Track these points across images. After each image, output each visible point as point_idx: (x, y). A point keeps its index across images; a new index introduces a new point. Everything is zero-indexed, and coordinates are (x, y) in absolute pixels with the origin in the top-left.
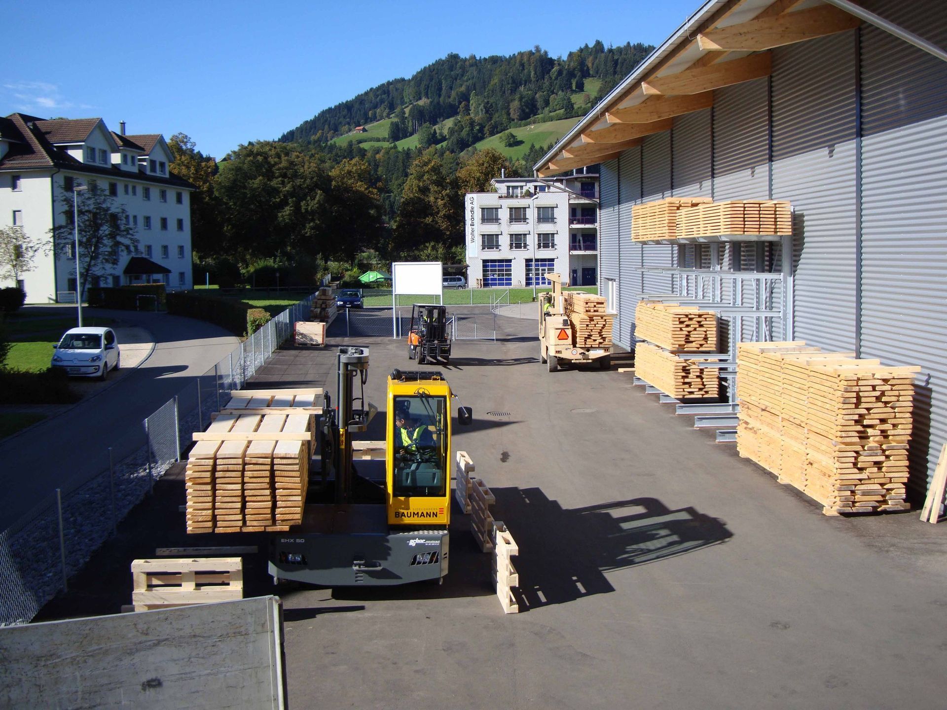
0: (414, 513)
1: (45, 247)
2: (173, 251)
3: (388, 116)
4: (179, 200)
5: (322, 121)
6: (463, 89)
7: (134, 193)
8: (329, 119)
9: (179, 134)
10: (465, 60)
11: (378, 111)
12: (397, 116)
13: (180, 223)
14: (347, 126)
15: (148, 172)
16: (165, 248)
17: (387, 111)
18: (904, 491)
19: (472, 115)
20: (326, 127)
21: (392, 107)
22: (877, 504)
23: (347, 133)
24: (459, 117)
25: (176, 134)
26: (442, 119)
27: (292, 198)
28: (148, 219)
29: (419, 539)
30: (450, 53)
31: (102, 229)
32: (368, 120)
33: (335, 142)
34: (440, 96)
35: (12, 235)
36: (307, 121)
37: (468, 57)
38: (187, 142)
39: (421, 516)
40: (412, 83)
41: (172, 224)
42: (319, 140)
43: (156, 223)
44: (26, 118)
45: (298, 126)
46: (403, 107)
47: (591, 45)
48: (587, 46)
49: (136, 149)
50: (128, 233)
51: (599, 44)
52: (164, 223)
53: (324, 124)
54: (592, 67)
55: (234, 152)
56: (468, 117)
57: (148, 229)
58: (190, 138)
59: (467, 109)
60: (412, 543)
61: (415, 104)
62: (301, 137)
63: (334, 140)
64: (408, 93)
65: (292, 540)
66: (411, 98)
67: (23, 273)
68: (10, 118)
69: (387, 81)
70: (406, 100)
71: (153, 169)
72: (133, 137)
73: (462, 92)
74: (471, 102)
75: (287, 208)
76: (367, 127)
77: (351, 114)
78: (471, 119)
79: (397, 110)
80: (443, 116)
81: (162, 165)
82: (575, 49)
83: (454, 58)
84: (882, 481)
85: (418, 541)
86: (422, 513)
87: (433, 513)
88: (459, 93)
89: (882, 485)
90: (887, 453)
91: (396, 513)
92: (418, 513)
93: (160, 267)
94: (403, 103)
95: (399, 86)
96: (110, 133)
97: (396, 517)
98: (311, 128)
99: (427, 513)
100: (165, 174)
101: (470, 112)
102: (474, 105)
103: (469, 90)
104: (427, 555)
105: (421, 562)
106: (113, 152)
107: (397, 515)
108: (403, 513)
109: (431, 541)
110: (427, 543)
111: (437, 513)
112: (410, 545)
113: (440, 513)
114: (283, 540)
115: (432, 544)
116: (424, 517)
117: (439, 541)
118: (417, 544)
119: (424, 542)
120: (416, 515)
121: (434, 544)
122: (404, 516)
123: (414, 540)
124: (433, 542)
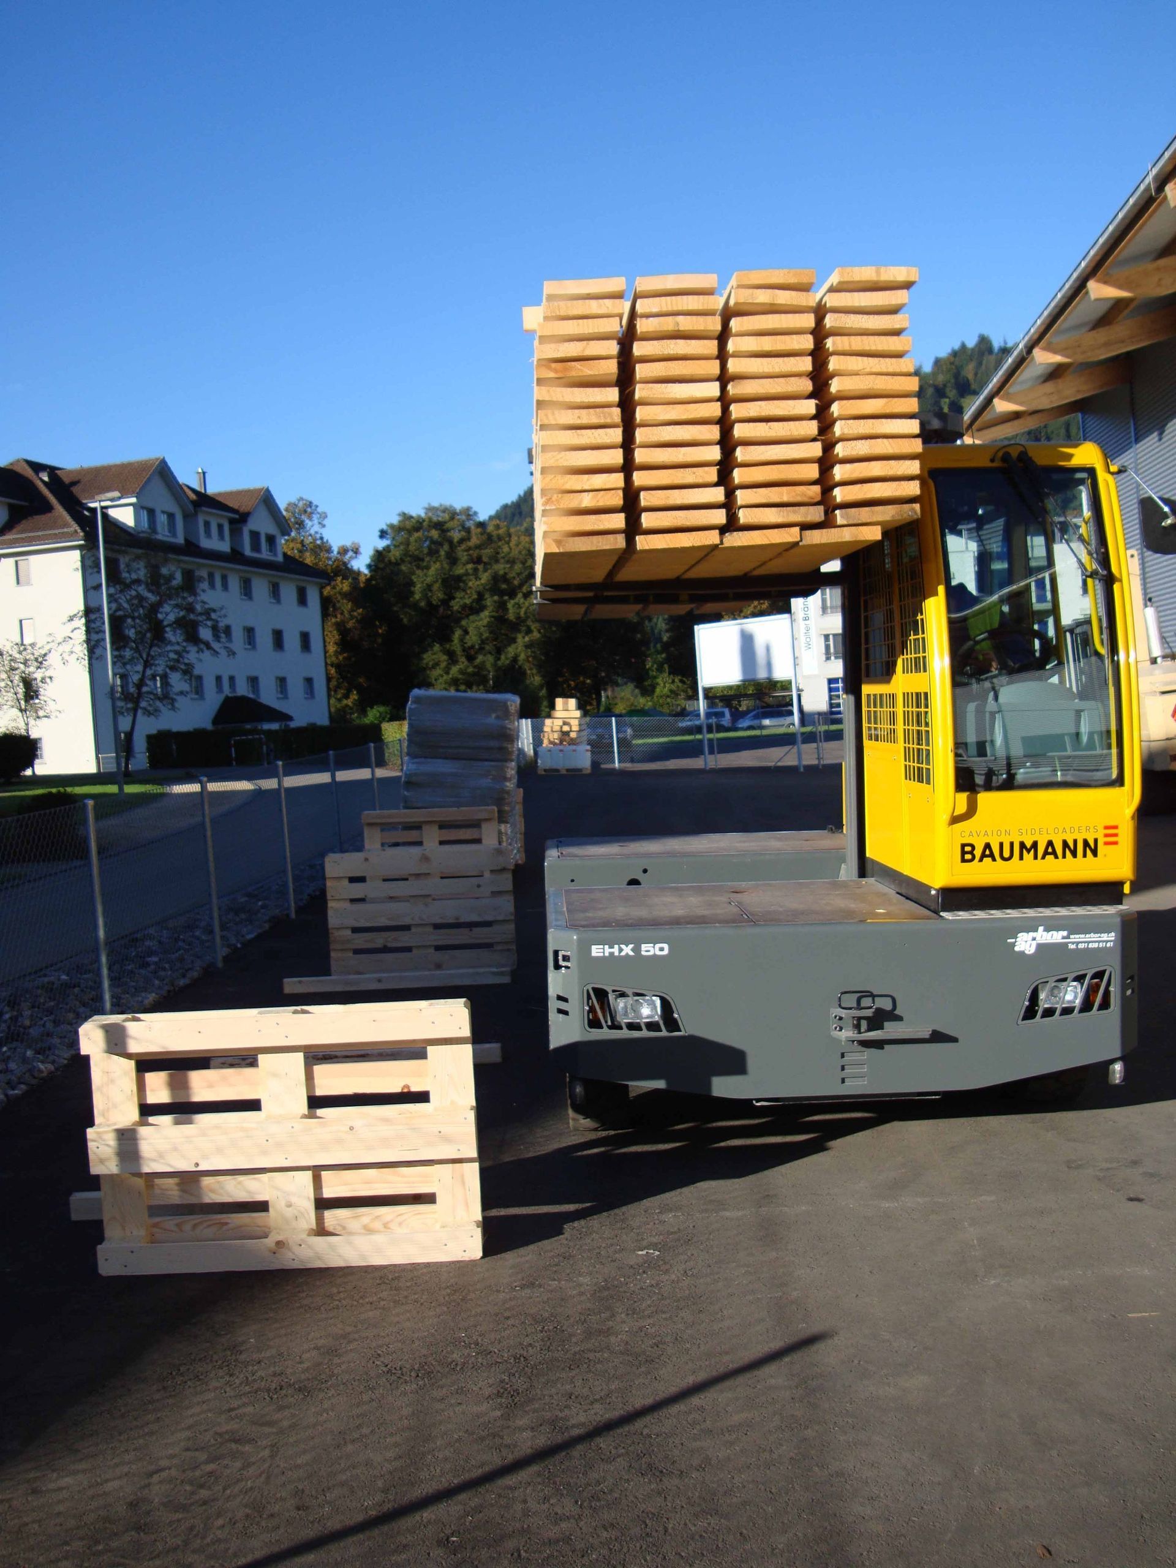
0: (1022, 845)
1: (61, 649)
2: (296, 687)
4: (302, 600)
7: (225, 586)
9: (299, 500)
13: (305, 638)
15: (248, 551)
16: (282, 681)
25: (293, 500)
27: (492, 596)
28: (250, 632)
29: (1047, 930)
31: (161, 610)
35: (17, 656)
39: (1046, 853)
41: (292, 641)
43: (264, 639)
44: (37, 467)
47: (971, 343)
48: (963, 346)
49: (225, 511)
50: (209, 619)
51: (984, 343)
52: (278, 638)
54: (975, 380)
55: (392, 526)
57: (250, 649)
58: (317, 506)
60: (1025, 943)
65: (628, 950)
67: (38, 722)
68: (11, 467)
71: (256, 547)
72: (220, 494)
75: (486, 613)
81: (271, 540)
82: (944, 352)
85: (1044, 936)
86: (1050, 843)
87: (1086, 843)
91: (963, 846)
92: (1035, 845)
93: (274, 710)
96: (180, 486)
97: (963, 860)
99: (1065, 844)
100: (275, 555)
104: (1075, 983)
105: (1056, 1008)
106: (186, 517)
107: (968, 853)
108: (988, 846)
109: (1087, 936)
110: (1073, 943)
111: (1096, 841)
112: (1017, 949)
113: (1106, 843)
114: (596, 951)
115: (1091, 946)
116: (1056, 857)
117: (1113, 934)
118: (1041, 947)
119: (1064, 938)
120: (1029, 851)
121: (1096, 945)
122: (992, 856)
123: (1032, 934)
124: (1093, 937)
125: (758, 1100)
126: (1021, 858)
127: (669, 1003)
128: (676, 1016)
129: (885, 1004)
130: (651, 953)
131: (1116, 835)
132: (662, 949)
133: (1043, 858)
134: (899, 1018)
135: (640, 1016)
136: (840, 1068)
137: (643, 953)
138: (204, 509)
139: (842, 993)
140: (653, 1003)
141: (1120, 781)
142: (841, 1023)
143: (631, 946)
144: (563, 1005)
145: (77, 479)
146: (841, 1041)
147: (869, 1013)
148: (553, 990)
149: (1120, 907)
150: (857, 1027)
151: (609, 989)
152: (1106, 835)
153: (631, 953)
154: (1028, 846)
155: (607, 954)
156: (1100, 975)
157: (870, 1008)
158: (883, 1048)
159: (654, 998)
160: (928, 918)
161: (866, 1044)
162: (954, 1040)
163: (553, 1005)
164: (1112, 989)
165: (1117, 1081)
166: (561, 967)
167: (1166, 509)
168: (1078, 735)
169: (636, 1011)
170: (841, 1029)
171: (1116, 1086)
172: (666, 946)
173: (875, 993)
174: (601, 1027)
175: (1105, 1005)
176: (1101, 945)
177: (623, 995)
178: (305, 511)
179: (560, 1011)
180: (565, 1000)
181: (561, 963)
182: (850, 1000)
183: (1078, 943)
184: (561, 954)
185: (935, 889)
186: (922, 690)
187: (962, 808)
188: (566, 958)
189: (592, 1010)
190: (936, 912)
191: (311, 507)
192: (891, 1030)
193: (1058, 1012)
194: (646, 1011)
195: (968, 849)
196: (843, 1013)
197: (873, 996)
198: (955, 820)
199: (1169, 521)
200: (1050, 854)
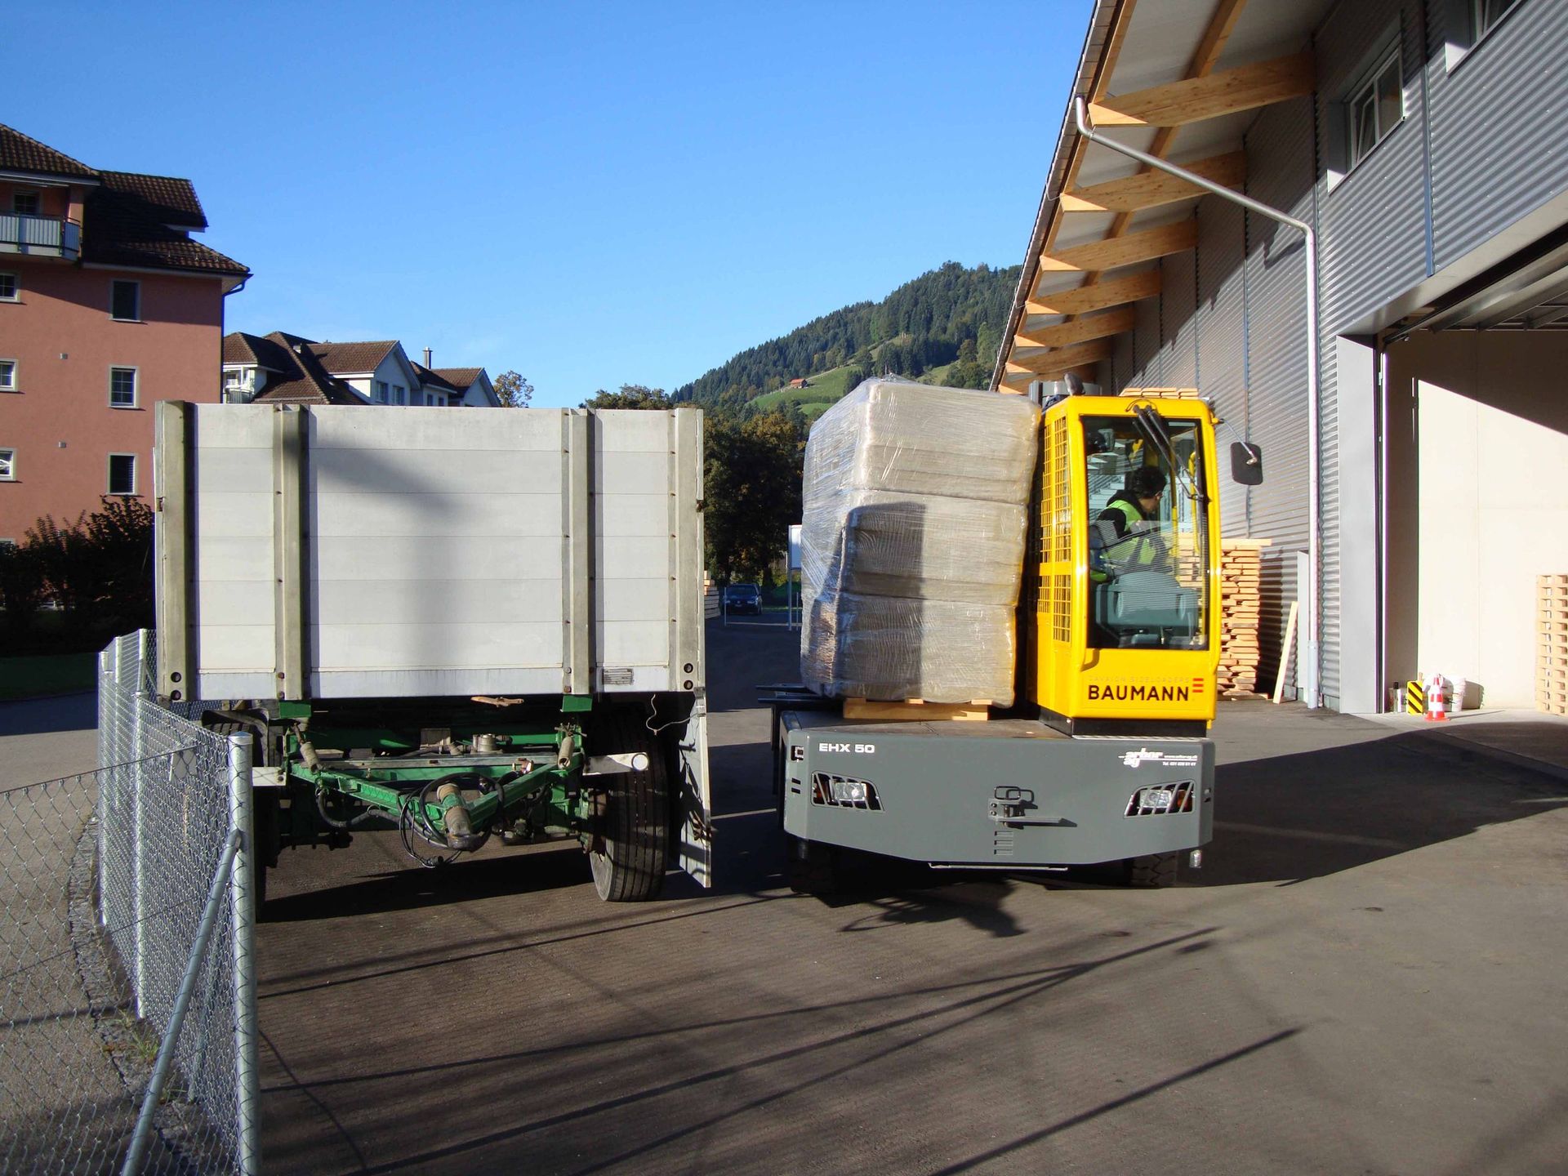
0: (1134, 689)
3: (844, 362)
5: (738, 369)
6: (967, 318)
8: (749, 366)
9: (510, 374)
10: (972, 272)
11: (829, 353)
12: (859, 362)
14: (777, 377)
17: (843, 352)
18: (1253, 675)
19: (980, 361)
20: (744, 378)
21: (850, 347)
22: (1223, 689)
23: (777, 388)
24: (958, 363)
25: (505, 373)
26: (930, 366)
29: (1148, 751)
30: (946, 261)
32: (810, 368)
33: (756, 403)
34: (928, 330)
36: (714, 370)
37: (975, 268)
38: (519, 386)
39: (1150, 696)
40: (885, 309)
42: (733, 400)
44: (293, 340)
45: (700, 377)
46: (869, 348)
49: (447, 387)
53: (740, 374)
56: (972, 364)
58: (525, 380)
59: (973, 351)
60: (1132, 760)
61: (887, 342)
62: (703, 396)
63: (755, 399)
64: (878, 326)
65: (845, 748)
66: (882, 333)
68: (269, 338)
69: (843, 307)
70: (875, 337)
72: (442, 371)
73: (964, 324)
74: (979, 341)
76: (809, 380)
77: (785, 359)
78: (979, 366)
79: (859, 353)
80: (932, 363)
83: (952, 269)
84: (1229, 663)
85: (1145, 755)
86: (1154, 689)
87: (1180, 690)
88: (959, 325)
89: (1228, 667)
90: (1234, 632)
91: (1091, 687)
92: (1142, 690)
94: (868, 340)
95: (863, 313)
96: (410, 363)
97: (1091, 698)
98: (720, 381)
99: (1165, 690)
101: (977, 356)
102: (984, 344)
103: (976, 320)
104: (1167, 791)
105: (1152, 809)
106: (412, 390)
107: (1094, 692)
108: (1108, 688)
109: (1177, 757)
110: (1166, 761)
111: (1187, 689)
112: (1125, 763)
113: (1195, 691)
114: (823, 747)
115: (1179, 764)
116: (1158, 699)
117: (1196, 757)
118: (1144, 763)
119: (1160, 757)
120: (1138, 693)
121: (1183, 764)
122: (1111, 695)
123: (1137, 753)
124: (1181, 757)
125: (935, 863)
126: (1132, 698)
127: (871, 786)
128: (877, 798)
129: (1027, 797)
130: (862, 751)
131: (1201, 685)
132: (870, 749)
133: (1148, 699)
134: (1035, 807)
135: (851, 798)
136: (994, 842)
137: (856, 751)
138: (428, 385)
139: (998, 787)
140: (861, 788)
141: (1206, 647)
142: (996, 809)
143: (848, 745)
144: (796, 786)
145: (324, 353)
146: (995, 822)
147: (1016, 802)
148: (789, 776)
149: (1204, 738)
150: (1008, 812)
151: (830, 776)
152: (1195, 685)
153: (848, 751)
154: (1138, 690)
155: (830, 750)
156: (1185, 786)
157: (1018, 799)
158: (1023, 828)
159: (862, 784)
160: (1063, 737)
161: (1012, 825)
162: (1074, 825)
163: (789, 785)
164: (1193, 797)
165: (1196, 866)
166: (797, 758)
167: (1250, 452)
168: (1177, 610)
169: (849, 794)
170: (996, 814)
171: (1195, 870)
172: (873, 747)
173: (1021, 788)
174: (824, 803)
175: (1188, 808)
176: (1187, 764)
177: (839, 780)
178: (515, 384)
179: (794, 790)
180: (798, 782)
181: (796, 755)
182: (1002, 793)
183: (1170, 762)
184: (797, 749)
185: (1070, 719)
186: (1067, 574)
187: (1089, 659)
188: (800, 752)
189: (817, 791)
190: (1070, 735)
191: (520, 380)
192: (1030, 815)
193: (1153, 811)
194: (855, 793)
195: (1094, 689)
196: (998, 802)
197: (1018, 789)
198: (1086, 667)
199: (1252, 461)
200: (1153, 696)
